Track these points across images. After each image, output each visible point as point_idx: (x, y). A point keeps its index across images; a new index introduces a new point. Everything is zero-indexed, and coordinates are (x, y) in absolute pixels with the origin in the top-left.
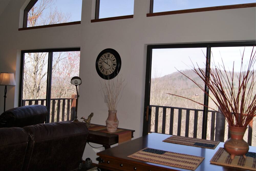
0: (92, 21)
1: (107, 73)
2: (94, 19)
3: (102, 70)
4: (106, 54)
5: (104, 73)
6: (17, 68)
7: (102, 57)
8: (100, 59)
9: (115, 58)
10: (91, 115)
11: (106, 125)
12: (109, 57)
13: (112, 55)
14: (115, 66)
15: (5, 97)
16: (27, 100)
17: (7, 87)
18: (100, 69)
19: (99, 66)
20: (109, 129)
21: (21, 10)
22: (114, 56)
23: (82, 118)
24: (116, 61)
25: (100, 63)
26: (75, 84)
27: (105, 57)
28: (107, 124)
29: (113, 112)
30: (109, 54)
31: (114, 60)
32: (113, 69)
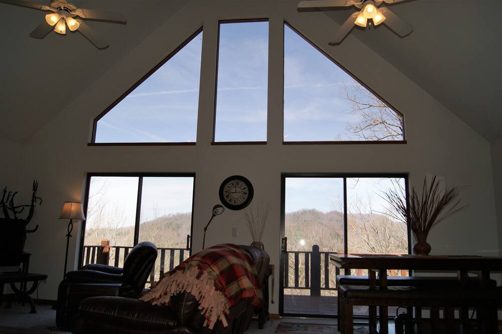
1: (235, 202)
3: (229, 199)
4: (234, 182)
5: (232, 203)
7: (227, 185)
8: (226, 187)
9: (246, 187)
12: (238, 184)
13: (242, 183)
14: (247, 195)
15: (69, 236)
18: (226, 198)
19: (224, 195)
22: (244, 184)
24: (247, 189)
25: (226, 192)
27: (233, 185)
30: (238, 182)
32: (244, 198)
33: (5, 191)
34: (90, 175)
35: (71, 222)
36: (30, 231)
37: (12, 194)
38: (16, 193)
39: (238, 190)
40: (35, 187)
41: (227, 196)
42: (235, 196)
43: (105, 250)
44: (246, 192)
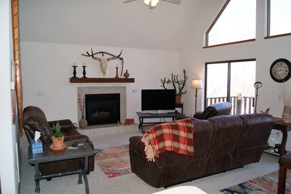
0: (265, 38)
1: (280, 77)
2: (266, 36)
3: (276, 75)
4: (279, 63)
5: (278, 78)
6: (202, 76)
7: (275, 66)
8: (274, 67)
9: (287, 66)
10: (268, 110)
11: (282, 118)
12: (282, 65)
13: (284, 63)
14: (288, 72)
15: (196, 96)
16: (209, 98)
17: (197, 89)
18: (274, 75)
19: (273, 72)
20: (285, 120)
21: (204, 33)
22: (286, 64)
23: (261, 112)
24: (288, 68)
25: (274, 70)
26: (257, 87)
27: (278, 65)
28: (283, 116)
29: (288, 107)
30: (282, 63)
31: (287, 67)
32: (285, 74)
33: (172, 75)
34: (206, 64)
35: (197, 90)
36: (183, 93)
37: (176, 76)
38: (178, 75)
39: (282, 68)
40: (185, 72)
41: (274, 73)
42: (280, 73)
43: (239, 99)
44: (287, 70)
